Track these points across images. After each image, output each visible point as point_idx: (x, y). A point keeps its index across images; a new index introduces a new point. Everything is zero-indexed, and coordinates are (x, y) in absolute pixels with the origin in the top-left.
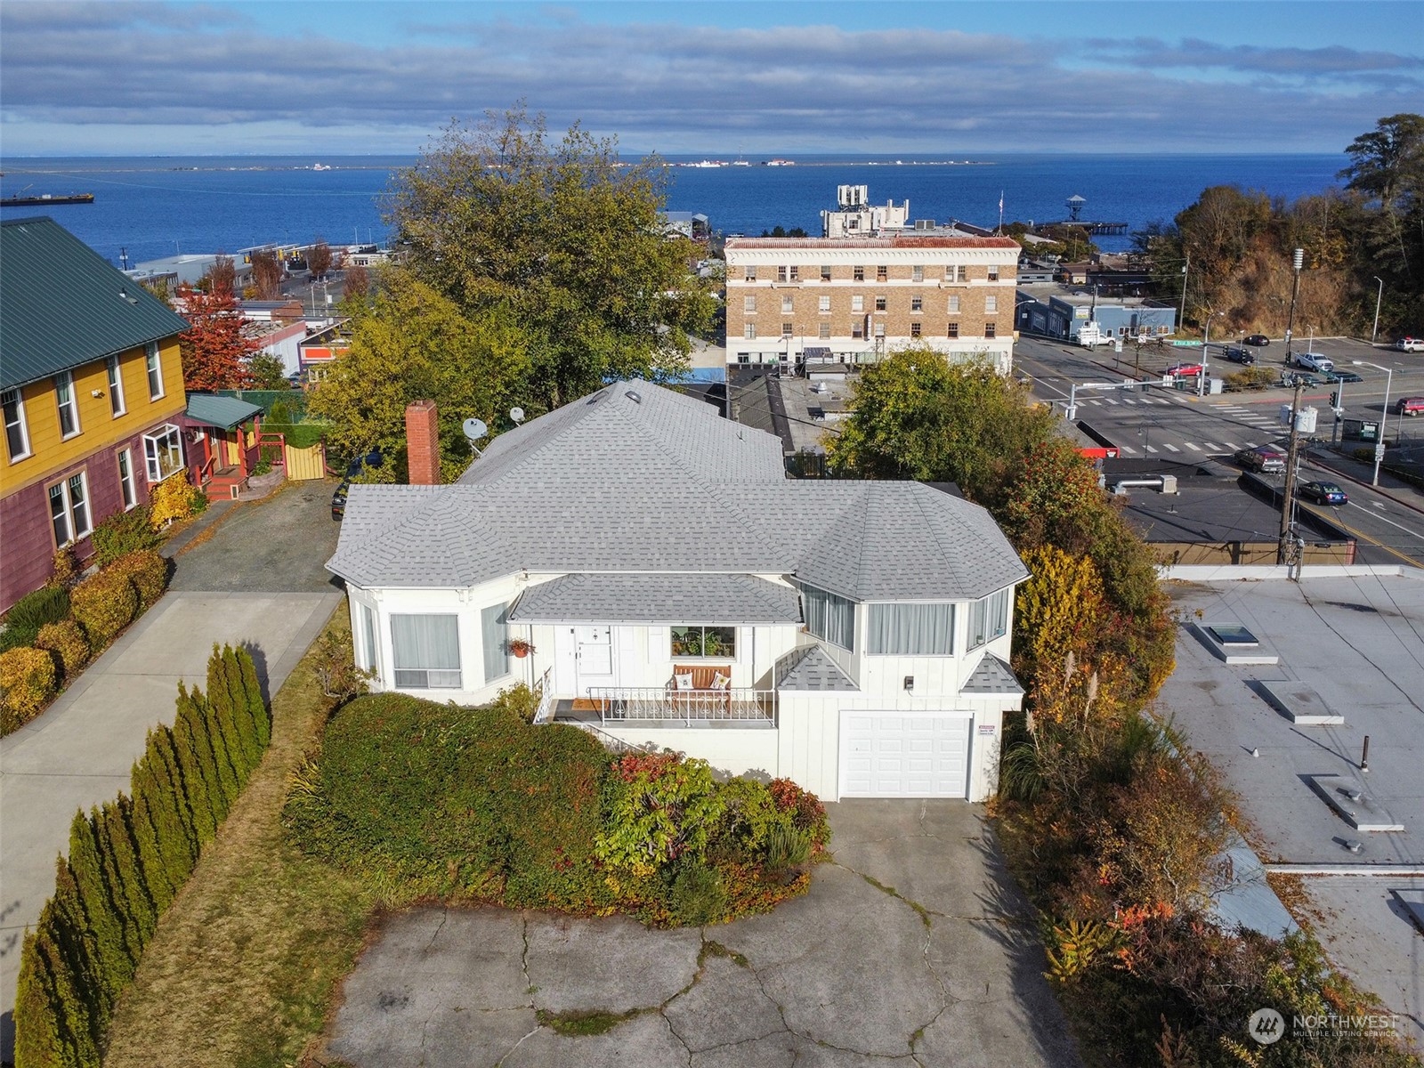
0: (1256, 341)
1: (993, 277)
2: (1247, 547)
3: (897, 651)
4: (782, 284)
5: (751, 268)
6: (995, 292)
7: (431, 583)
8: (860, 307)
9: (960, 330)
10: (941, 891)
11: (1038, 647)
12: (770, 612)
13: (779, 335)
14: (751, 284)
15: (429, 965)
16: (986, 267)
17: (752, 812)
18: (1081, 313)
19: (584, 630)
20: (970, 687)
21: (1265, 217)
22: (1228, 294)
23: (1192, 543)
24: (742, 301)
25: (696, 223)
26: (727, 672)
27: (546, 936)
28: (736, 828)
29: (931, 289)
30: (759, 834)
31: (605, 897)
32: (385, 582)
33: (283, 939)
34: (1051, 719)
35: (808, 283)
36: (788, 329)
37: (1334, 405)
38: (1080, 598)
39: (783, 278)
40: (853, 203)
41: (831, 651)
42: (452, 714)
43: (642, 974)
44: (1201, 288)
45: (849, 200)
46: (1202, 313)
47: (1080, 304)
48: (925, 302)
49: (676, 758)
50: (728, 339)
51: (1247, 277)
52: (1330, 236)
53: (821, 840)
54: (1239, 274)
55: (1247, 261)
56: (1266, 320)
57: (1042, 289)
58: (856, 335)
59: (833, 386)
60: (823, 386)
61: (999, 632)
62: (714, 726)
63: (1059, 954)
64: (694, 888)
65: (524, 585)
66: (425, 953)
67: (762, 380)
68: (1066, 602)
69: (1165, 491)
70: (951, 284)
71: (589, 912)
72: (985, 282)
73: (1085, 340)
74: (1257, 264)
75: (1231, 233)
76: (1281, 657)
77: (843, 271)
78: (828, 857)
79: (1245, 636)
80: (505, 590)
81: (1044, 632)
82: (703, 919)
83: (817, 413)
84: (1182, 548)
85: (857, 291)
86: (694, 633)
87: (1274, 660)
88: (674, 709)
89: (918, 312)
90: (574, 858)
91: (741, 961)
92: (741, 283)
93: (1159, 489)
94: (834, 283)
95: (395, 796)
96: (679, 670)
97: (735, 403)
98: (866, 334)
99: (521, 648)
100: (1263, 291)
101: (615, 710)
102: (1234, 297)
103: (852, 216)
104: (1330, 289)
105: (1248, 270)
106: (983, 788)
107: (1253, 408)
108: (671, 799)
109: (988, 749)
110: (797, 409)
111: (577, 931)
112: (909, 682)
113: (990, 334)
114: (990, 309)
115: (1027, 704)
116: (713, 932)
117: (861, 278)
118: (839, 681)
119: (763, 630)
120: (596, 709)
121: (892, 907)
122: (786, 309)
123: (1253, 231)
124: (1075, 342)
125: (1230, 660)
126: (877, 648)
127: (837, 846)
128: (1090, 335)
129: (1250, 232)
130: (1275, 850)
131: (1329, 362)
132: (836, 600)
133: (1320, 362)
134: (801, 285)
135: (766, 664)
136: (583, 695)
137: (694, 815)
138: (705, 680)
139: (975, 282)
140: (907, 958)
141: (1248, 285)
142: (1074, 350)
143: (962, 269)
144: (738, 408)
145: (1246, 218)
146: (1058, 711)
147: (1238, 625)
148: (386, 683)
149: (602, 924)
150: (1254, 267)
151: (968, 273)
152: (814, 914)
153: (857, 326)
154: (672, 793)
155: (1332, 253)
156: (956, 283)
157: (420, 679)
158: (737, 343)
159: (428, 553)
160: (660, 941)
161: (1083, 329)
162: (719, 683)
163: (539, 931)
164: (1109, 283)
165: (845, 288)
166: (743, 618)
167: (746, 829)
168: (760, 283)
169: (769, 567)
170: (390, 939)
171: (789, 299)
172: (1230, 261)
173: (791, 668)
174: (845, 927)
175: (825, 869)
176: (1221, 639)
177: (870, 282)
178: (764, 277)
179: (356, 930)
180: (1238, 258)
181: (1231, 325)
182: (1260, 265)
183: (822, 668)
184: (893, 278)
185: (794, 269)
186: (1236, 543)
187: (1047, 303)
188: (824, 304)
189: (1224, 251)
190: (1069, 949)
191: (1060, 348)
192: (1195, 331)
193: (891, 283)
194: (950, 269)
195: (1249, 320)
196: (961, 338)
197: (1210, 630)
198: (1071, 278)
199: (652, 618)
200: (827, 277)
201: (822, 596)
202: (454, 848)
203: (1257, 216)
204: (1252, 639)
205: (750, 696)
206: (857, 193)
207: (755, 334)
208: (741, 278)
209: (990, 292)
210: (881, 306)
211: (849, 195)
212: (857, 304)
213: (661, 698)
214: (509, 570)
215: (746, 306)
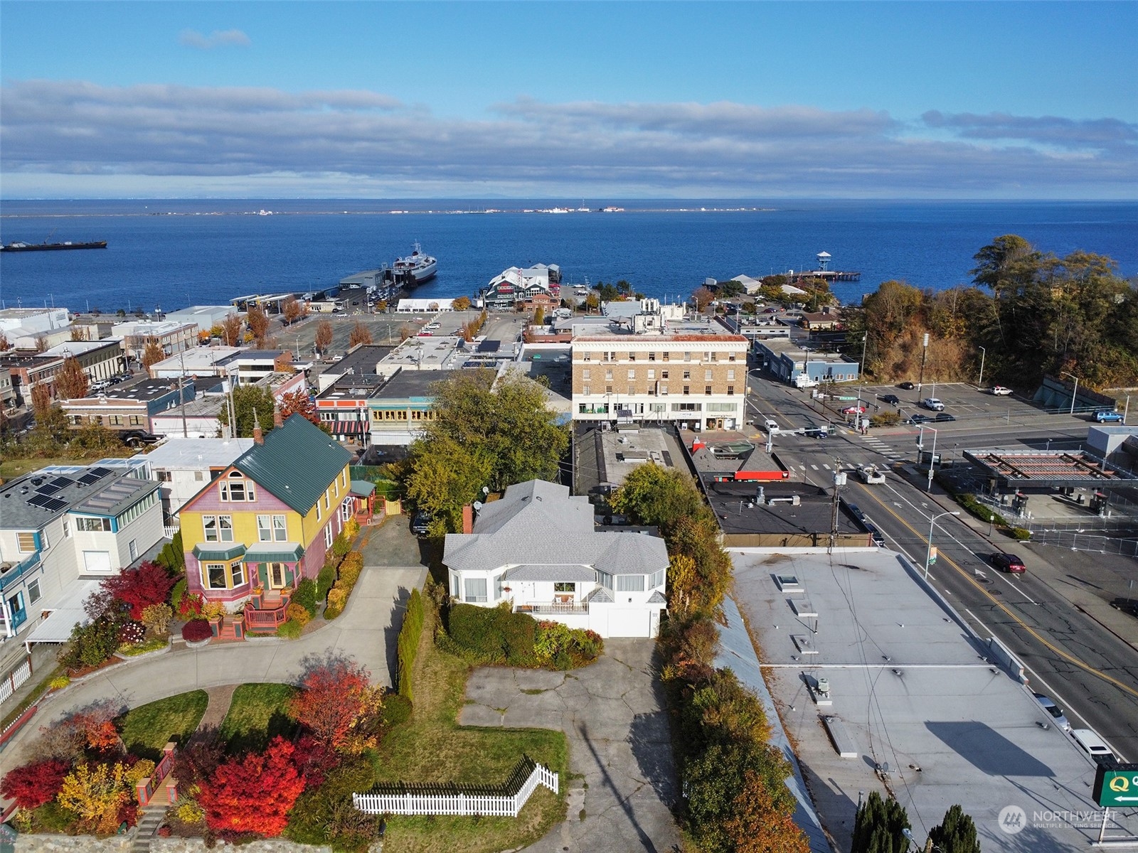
0: (905, 386)
1: (732, 359)
2: (819, 536)
3: (626, 590)
4: (606, 363)
5: (587, 353)
6: (734, 367)
7: (479, 569)
8: (653, 376)
9: (712, 390)
10: (636, 662)
11: (674, 588)
12: (587, 579)
13: (604, 393)
14: (587, 362)
15: (488, 680)
16: (728, 353)
17: (580, 640)
18: (799, 366)
19: (526, 583)
20: (649, 601)
21: (918, 303)
22: (892, 353)
23: (794, 534)
24: (582, 372)
25: (551, 273)
26: (572, 597)
27: (520, 673)
28: (575, 644)
29: (696, 365)
30: (582, 645)
31: (536, 663)
32: (464, 569)
33: (446, 673)
34: (674, 612)
35: (621, 362)
36: (609, 389)
37: (918, 443)
38: (688, 572)
39: (606, 359)
40: (649, 310)
41: (605, 590)
42: (486, 610)
43: (549, 681)
44: (875, 349)
45: (647, 308)
46: (877, 365)
47: (800, 359)
48: (691, 374)
49: (557, 623)
50: (573, 395)
51: (904, 342)
52: (957, 317)
53: (601, 648)
54: (900, 341)
55: (905, 332)
56: (915, 371)
57: (780, 343)
58: (650, 393)
59: (631, 438)
60: (625, 440)
61: (661, 584)
62: (568, 614)
63: (664, 675)
64: (563, 660)
65: (506, 569)
66: (486, 677)
67: (592, 432)
68: (683, 574)
69: (794, 504)
70: (707, 363)
71: (532, 667)
72: (727, 362)
73: (799, 385)
74: (911, 334)
75: (896, 315)
76: (806, 590)
77: (642, 356)
78: (604, 653)
79: (794, 581)
80: (501, 571)
81: (675, 584)
82: (565, 669)
83: (620, 457)
84: (789, 536)
85: (651, 367)
86: (561, 584)
87: (802, 591)
88: (555, 608)
89: (687, 379)
90: (528, 651)
91: (576, 679)
92: (582, 362)
93: (791, 502)
94: (637, 362)
95: (474, 633)
96: (557, 596)
97: (577, 447)
98: (656, 393)
99: (507, 589)
100: (914, 352)
101: (536, 608)
102: (896, 356)
103: (649, 318)
104: (956, 351)
105: (906, 338)
106: (654, 634)
107: (883, 439)
108: (556, 635)
109: (656, 621)
110: (611, 454)
111: (529, 672)
112: (630, 600)
113: (730, 393)
114: (730, 377)
115: (668, 606)
116: (568, 672)
117: (653, 359)
118: (607, 599)
119: (584, 583)
120: (530, 609)
121: (621, 666)
122: (608, 378)
123: (910, 313)
124: (794, 385)
125: (784, 591)
126: (620, 589)
127: (607, 650)
128: (803, 381)
129: (908, 314)
130: (768, 660)
131: (941, 405)
132: (607, 574)
133: (936, 405)
134: (617, 363)
135: (585, 594)
136: (525, 604)
137: (562, 639)
138: (565, 599)
139: (722, 362)
140: (624, 678)
141: (905, 348)
142: (793, 391)
143: (713, 354)
144: (579, 450)
145: (906, 304)
146: (676, 609)
147: (792, 575)
148: (462, 600)
149: (536, 670)
150: (909, 336)
151: (717, 356)
152: (598, 668)
153: (651, 388)
154: (556, 633)
155: (958, 328)
156: (710, 362)
157: (474, 599)
158: (579, 398)
159: (477, 559)
160: (553, 674)
161: (798, 377)
162: (570, 600)
163: (518, 672)
164: (822, 341)
165: (643, 365)
166: (578, 580)
167: (578, 644)
168: (593, 362)
169: (586, 563)
170: (475, 674)
171: (610, 372)
172: (895, 332)
173: (593, 595)
174: (607, 671)
175: (602, 656)
176: (782, 582)
177: (658, 362)
178: (595, 359)
179: (464, 672)
180: (900, 330)
181: (893, 374)
182: (913, 335)
183: (603, 596)
184: (673, 359)
185: (613, 354)
186: (815, 534)
187: (778, 356)
188: (631, 374)
189: (892, 326)
190: (666, 672)
191: (784, 388)
192: (871, 378)
193: (671, 362)
194: (706, 354)
195: (904, 371)
196: (713, 395)
197: (780, 578)
198: (809, 325)
199: (549, 580)
200: (633, 358)
201: (603, 573)
202: (492, 649)
203: (912, 303)
204: (796, 582)
205: (580, 604)
206: (652, 304)
207: (589, 393)
208: (581, 359)
209: (730, 367)
210: (665, 376)
211: (647, 305)
212: (651, 375)
213: (550, 604)
214: (503, 564)
215: (584, 376)
